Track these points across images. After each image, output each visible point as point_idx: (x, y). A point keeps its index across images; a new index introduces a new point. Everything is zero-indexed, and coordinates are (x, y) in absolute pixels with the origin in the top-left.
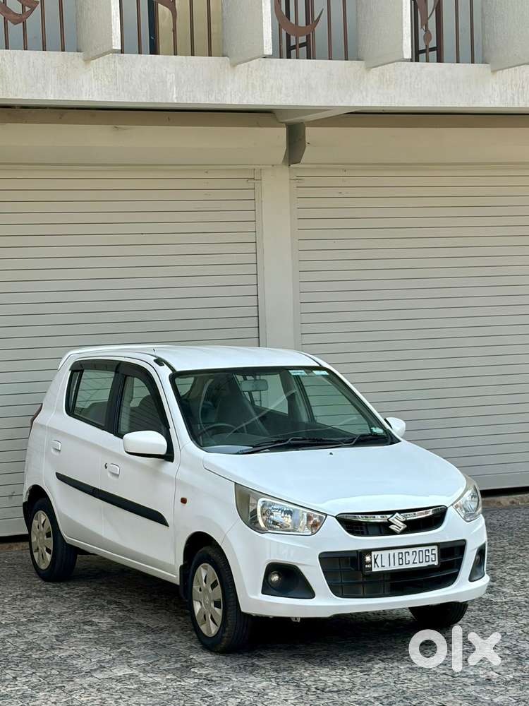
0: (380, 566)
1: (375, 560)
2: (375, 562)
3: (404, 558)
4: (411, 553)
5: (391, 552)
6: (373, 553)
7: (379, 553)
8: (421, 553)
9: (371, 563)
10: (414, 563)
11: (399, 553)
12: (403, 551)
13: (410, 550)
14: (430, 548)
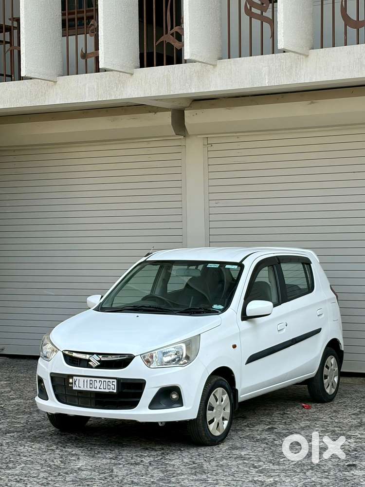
0: (78, 386)
1: (75, 382)
2: (75, 384)
3: (93, 384)
4: (98, 382)
5: (86, 379)
6: (74, 378)
7: (78, 378)
8: (105, 382)
9: (72, 384)
10: (100, 388)
11: (90, 380)
12: (93, 379)
13: (98, 380)
14: (111, 380)
